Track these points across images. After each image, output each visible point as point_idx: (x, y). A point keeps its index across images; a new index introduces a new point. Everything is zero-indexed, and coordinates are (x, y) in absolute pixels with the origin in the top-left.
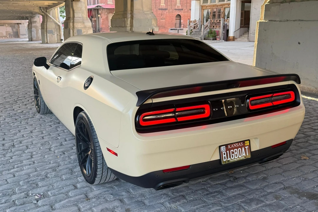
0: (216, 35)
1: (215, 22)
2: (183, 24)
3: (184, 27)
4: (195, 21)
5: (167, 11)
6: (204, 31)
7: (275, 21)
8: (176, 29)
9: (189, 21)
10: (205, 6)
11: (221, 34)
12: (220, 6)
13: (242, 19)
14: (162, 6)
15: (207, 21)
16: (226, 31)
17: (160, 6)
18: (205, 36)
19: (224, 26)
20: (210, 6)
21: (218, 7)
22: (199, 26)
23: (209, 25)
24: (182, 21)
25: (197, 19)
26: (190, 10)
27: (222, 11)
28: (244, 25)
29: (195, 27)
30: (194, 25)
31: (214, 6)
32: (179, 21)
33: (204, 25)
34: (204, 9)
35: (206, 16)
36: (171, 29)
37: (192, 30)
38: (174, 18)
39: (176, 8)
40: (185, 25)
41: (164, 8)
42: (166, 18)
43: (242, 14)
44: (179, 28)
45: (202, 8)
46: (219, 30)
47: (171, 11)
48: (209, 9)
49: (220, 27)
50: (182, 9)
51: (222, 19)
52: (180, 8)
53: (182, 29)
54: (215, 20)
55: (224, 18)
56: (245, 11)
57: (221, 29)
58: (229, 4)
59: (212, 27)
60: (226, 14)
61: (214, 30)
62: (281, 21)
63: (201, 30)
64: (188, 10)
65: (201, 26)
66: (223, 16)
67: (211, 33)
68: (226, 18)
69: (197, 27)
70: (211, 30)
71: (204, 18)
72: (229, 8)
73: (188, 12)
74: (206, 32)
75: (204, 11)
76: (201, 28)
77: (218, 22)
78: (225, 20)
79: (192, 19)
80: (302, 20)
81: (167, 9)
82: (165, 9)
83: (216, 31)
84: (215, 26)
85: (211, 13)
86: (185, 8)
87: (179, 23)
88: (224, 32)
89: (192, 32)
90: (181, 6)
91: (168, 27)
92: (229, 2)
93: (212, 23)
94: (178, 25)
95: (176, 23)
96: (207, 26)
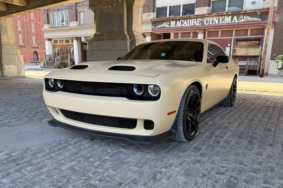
0: (66, 65)
1: (64, 56)
2: (40, 58)
3: (41, 61)
4: (49, 55)
5: (25, 48)
6: (57, 63)
7: (96, 50)
8: (35, 62)
9: (45, 55)
10: (56, 45)
11: (69, 65)
12: (66, 46)
13: (82, 55)
14: (21, 44)
15: (58, 55)
16: (72, 63)
17: (19, 44)
18: (58, 65)
19: (71, 60)
20: (59, 45)
21: (65, 47)
22: (53, 59)
23: (60, 58)
24: (39, 56)
25: (51, 54)
26: (45, 48)
27: (68, 49)
28: (85, 59)
29: (50, 59)
30: (49, 58)
31: (62, 45)
32: (36, 56)
33: (56, 58)
34: (55, 48)
35: (58, 52)
36: (30, 62)
37: (48, 61)
38: (32, 54)
39: (33, 46)
40: (42, 59)
41: (23, 45)
42: (25, 54)
43: (82, 52)
44: (37, 62)
45: (54, 47)
46: (68, 62)
47: (29, 48)
48: (59, 47)
49: (68, 60)
50: (38, 48)
51: (69, 55)
52: (36, 46)
53: (40, 62)
54: (64, 55)
55: (70, 53)
56: (84, 50)
57: (69, 61)
58: (73, 45)
59: (63, 59)
60: (72, 52)
61: (64, 61)
62: (98, 50)
63: (55, 61)
64: (43, 48)
65: (55, 59)
66: (69, 53)
67: (63, 64)
68: (72, 54)
69: (51, 59)
70: (62, 62)
71: (56, 53)
72: (73, 48)
73: (43, 49)
74: (59, 63)
75: (55, 49)
76: (55, 60)
77: (67, 56)
78: (71, 56)
79: (47, 54)
80: (108, 50)
81: (25, 47)
82: (24, 47)
83: (66, 62)
84: (65, 59)
85: (60, 51)
86: (40, 47)
87: (36, 57)
88: (71, 64)
89: (48, 63)
90: (37, 45)
91: (28, 60)
92: (72, 43)
93: (63, 57)
94: (36, 59)
95: (34, 58)
96: (59, 59)
